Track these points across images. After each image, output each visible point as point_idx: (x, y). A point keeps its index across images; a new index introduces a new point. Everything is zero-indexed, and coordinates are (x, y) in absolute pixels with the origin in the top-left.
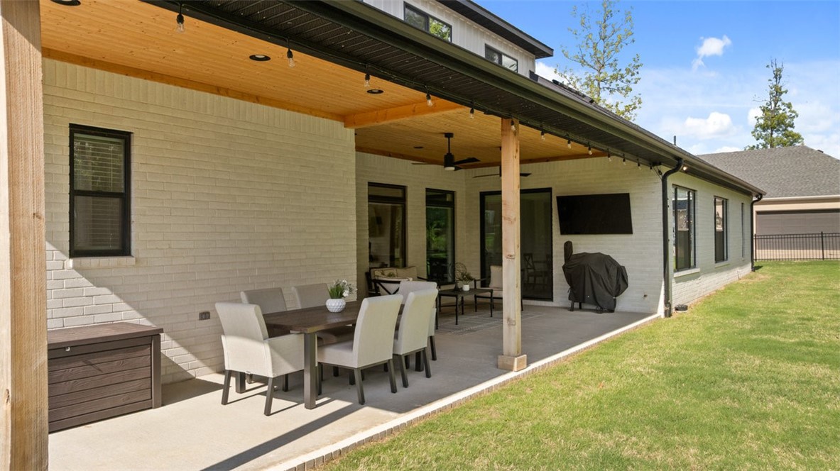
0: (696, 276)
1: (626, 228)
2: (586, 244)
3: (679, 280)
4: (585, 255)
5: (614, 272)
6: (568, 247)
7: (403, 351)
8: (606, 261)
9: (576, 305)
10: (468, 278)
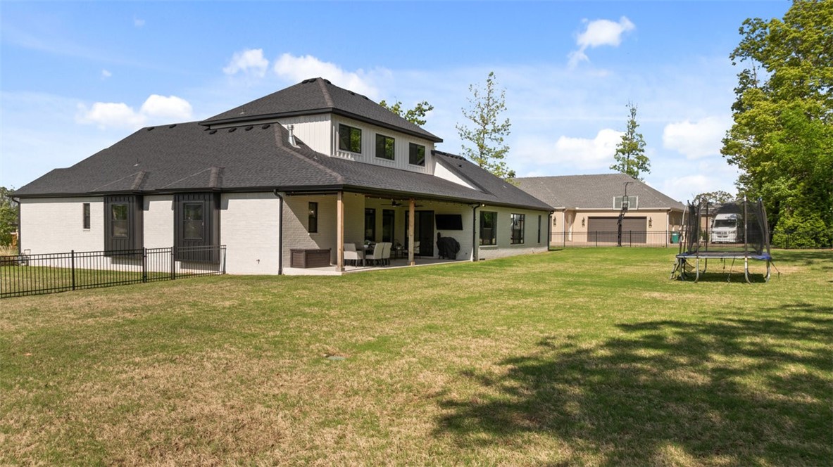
0: (496, 248)
1: (461, 228)
2: (446, 234)
3: (482, 249)
4: (445, 238)
5: (454, 244)
6: (439, 234)
7: (384, 257)
8: (452, 240)
9: (441, 257)
10: (399, 245)
